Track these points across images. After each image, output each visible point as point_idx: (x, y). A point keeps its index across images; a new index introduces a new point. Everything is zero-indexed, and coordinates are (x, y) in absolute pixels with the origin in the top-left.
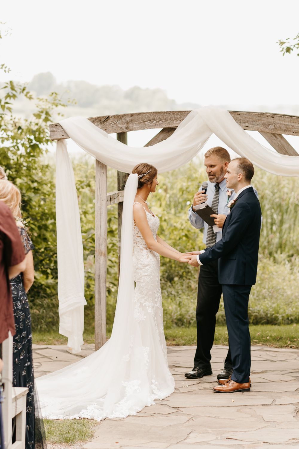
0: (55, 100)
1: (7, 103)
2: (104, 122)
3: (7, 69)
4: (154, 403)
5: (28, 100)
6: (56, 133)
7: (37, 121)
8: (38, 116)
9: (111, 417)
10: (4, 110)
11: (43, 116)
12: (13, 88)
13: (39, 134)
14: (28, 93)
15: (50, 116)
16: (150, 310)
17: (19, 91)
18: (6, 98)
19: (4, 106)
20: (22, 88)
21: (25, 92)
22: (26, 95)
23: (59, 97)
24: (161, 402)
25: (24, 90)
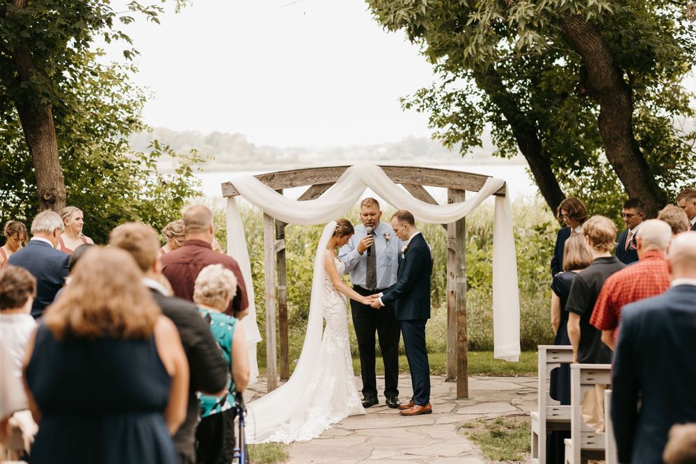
0: (195, 156)
1: (152, 161)
2: (270, 180)
3: (150, 129)
4: (331, 427)
5: (171, 157)
6: (227, 191)
7: (179, 176)
8: (180, 171)
9: (298, 440)
10: (149, 167)
11: (185, 171)
12: (157, 147)
13: (182, 188)
14: (171, 151)
15: (191, 171)
16: (340, 344)
17: (162, 149)
18: (151, 156)
19: (150, 163)
20: (166, 147)
21: (168, 150)
22: (169, 153)
23: (198, 154)
24: (337, 426)
25: (167, 148)
